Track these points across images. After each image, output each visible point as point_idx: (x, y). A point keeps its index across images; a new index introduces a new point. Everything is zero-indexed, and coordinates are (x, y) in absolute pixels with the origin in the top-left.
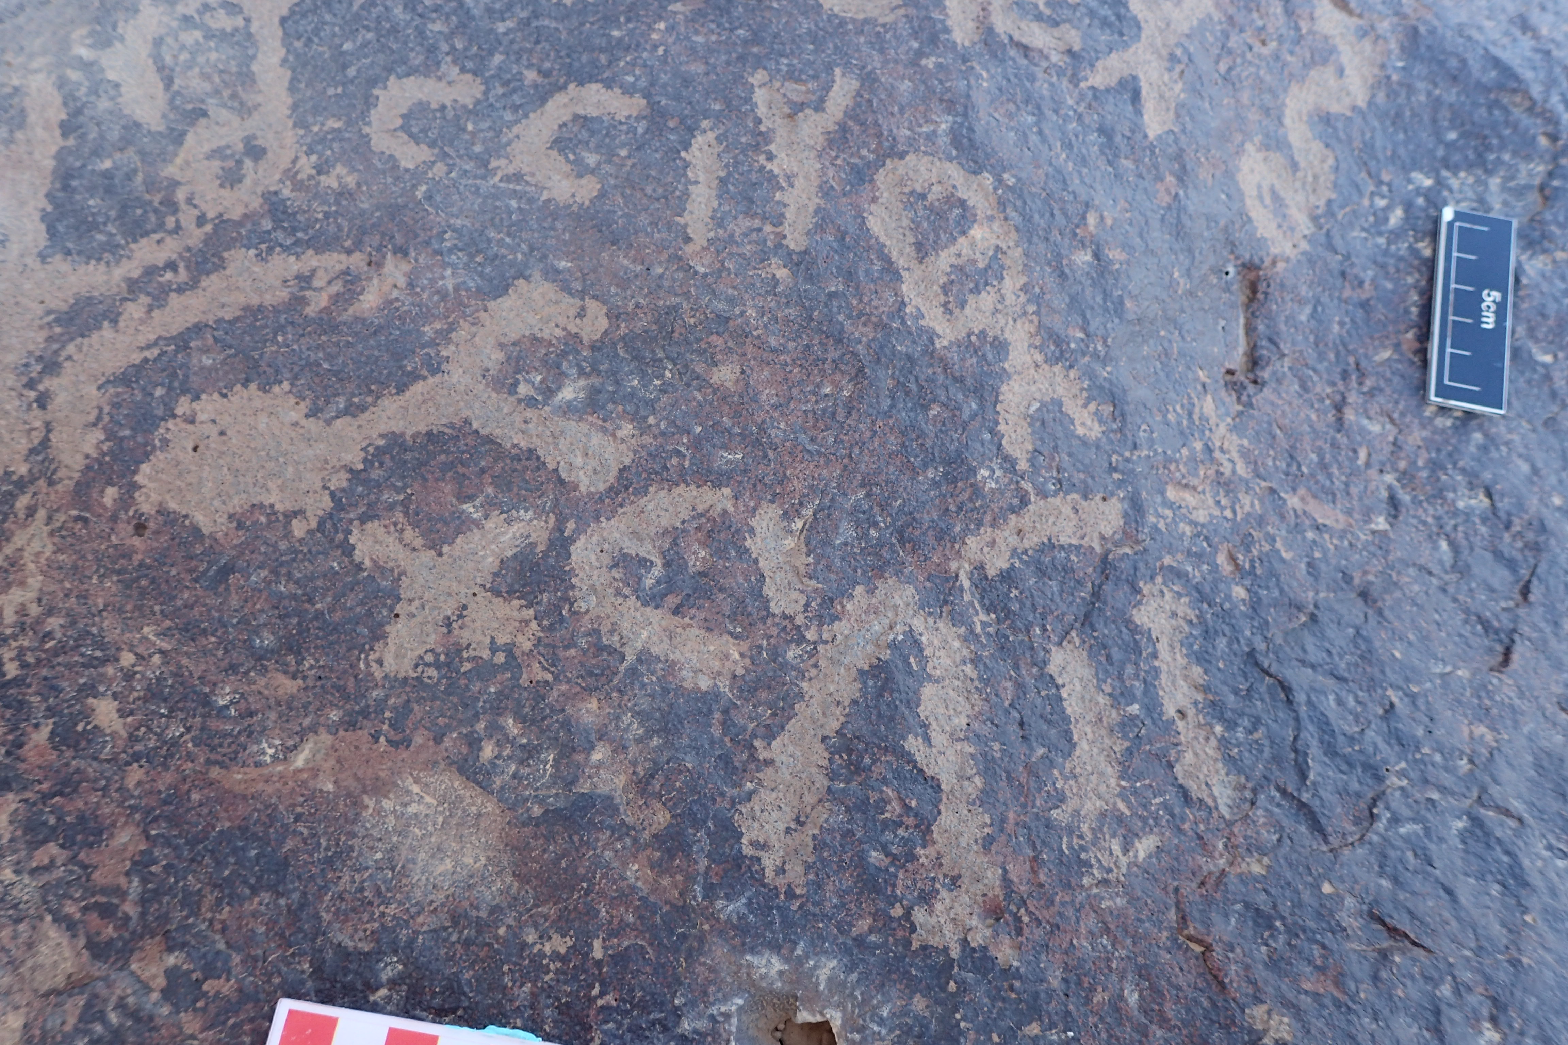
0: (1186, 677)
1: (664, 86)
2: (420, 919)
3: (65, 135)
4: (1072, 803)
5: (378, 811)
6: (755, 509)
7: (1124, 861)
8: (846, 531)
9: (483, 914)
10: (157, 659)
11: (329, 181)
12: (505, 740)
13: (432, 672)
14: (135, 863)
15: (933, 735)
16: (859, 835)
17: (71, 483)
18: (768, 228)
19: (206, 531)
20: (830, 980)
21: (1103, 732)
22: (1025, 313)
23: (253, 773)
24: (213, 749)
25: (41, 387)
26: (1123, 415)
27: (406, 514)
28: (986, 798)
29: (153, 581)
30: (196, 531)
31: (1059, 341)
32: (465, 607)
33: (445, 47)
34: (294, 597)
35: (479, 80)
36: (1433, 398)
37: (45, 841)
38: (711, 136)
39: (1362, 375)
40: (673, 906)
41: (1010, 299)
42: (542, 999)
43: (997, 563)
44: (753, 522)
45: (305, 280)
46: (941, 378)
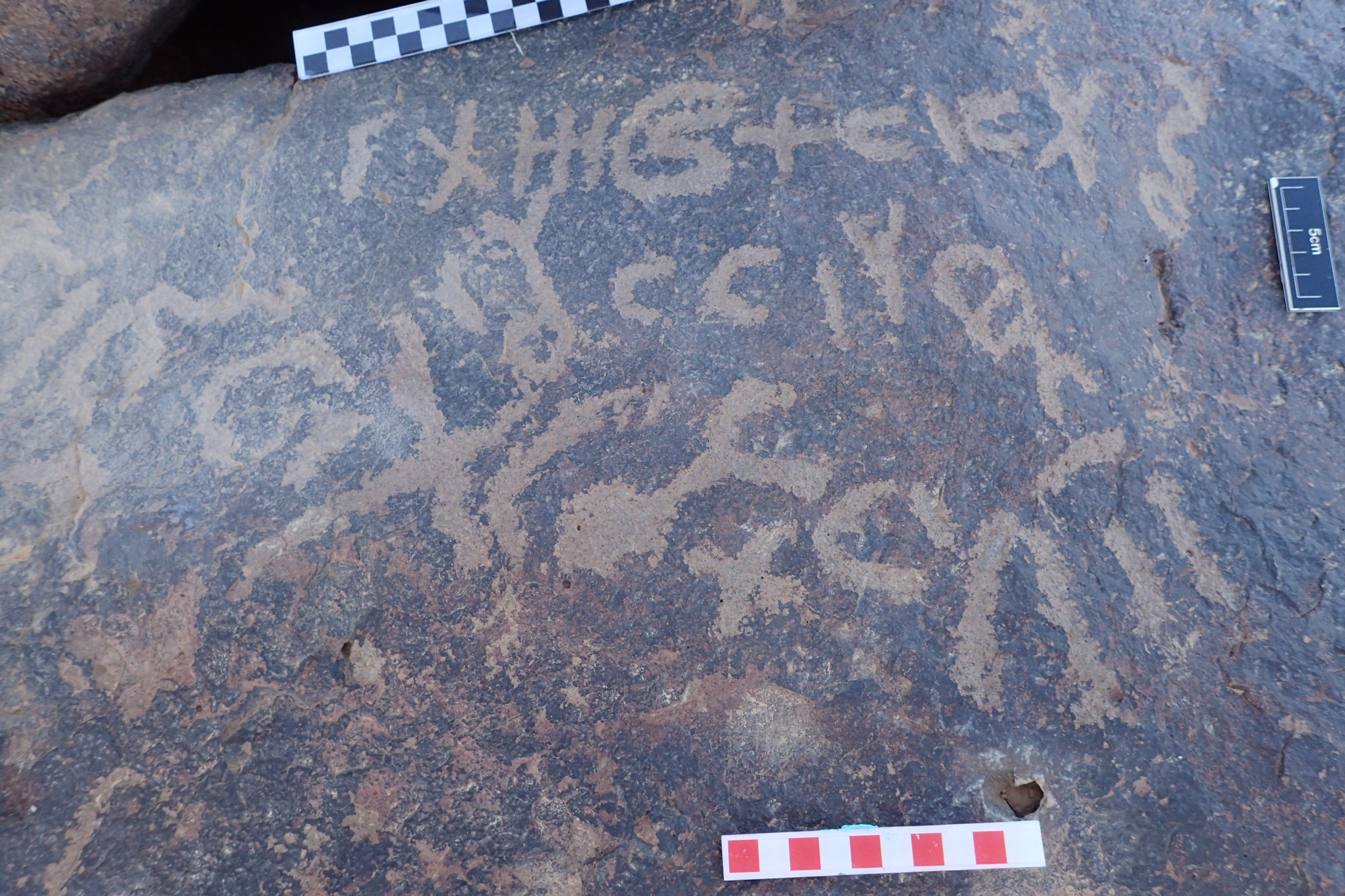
0: (1187, 529)
1: (788, 237)
2: (780, 775)
3: (429, 350)
4: (1143, 622)
5: (735, 717)
6: (909, 488)
7: (1183, 650)
8: (967, 488)
9: (816, 764)
10: (593, 657)
11: (603, 344)
12: (799, 660)
13: (749, 629)
14: (615, 778)
15: (1051, 600)
16: (1026, 669)
17: (521, 566)
18: (878, 314)
19: (604, 577)
20: (1032, 757)
21: (1148, 575)
22: (1040, 327)
23: (661, 711)
24: (638, 703)
25: (480, 512)
26: (1109, 373)
27: (712, 539)
28: (1093, 631)
29: (583, 613)
30: (598, 577)
31: (1062, 337)
32: (758, 587)
33: (643, 241)
34: (661, 603)
35: (671, 258)
36: (1292, 309)
37: (562, 776)
38: (826, 263)
39: (1243, 304)
40: (928, 735)
41: (1029, 320)
42: (868, 804)
43: (1058, 486)
44: (911, 496)
45: (608, 409)
46: (1001, 381)
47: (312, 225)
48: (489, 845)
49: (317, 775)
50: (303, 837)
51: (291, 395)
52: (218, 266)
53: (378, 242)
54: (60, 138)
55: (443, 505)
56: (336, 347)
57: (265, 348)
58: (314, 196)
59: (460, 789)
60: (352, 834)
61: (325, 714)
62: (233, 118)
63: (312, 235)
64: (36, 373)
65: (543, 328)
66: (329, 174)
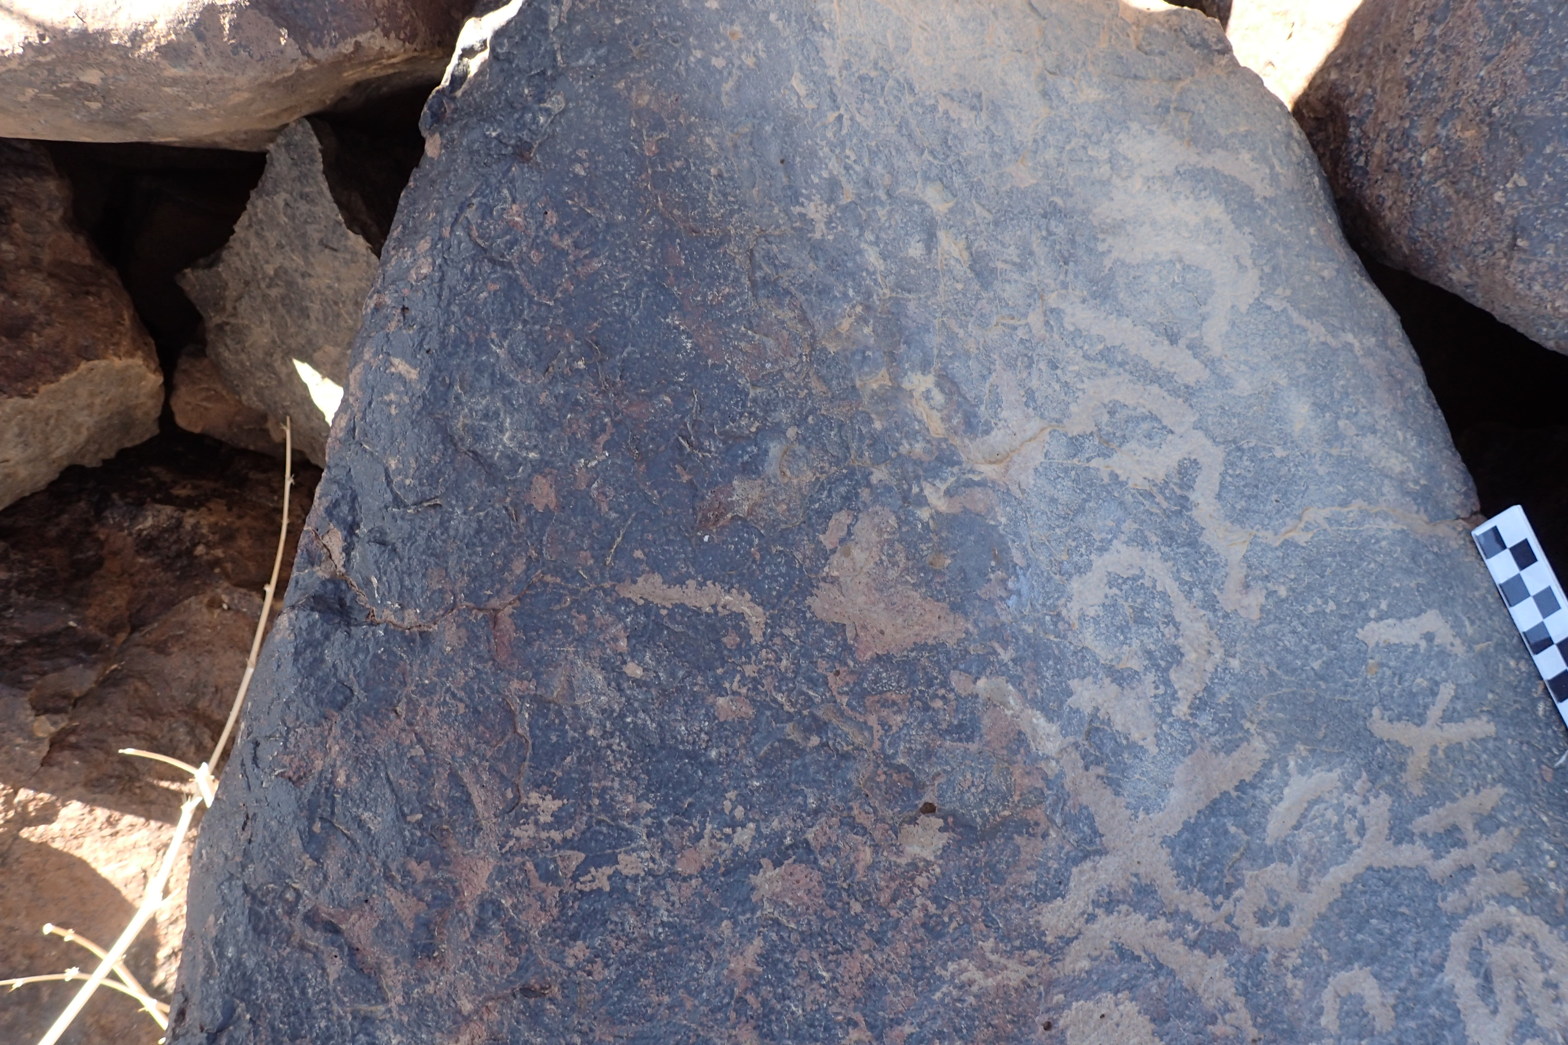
47: (1326, 603)
48: (772, 1010)
49: (803, 819)
50: (743, 826)
51: (1152, 647)
52: (1255, 507)
53: (1326, 681)
54: (1338, 271)
55: (1095, 869)
56: (1212, 679)
57: (1189, 595)
58: (1356, 596)
59: (819, 965)
60: (756, 874)
61: (861, 805)
62: (1410, 465)
63: (1315, 606)
64: (1101, 347)
65: (1289, 907)
66: (1384, 606)
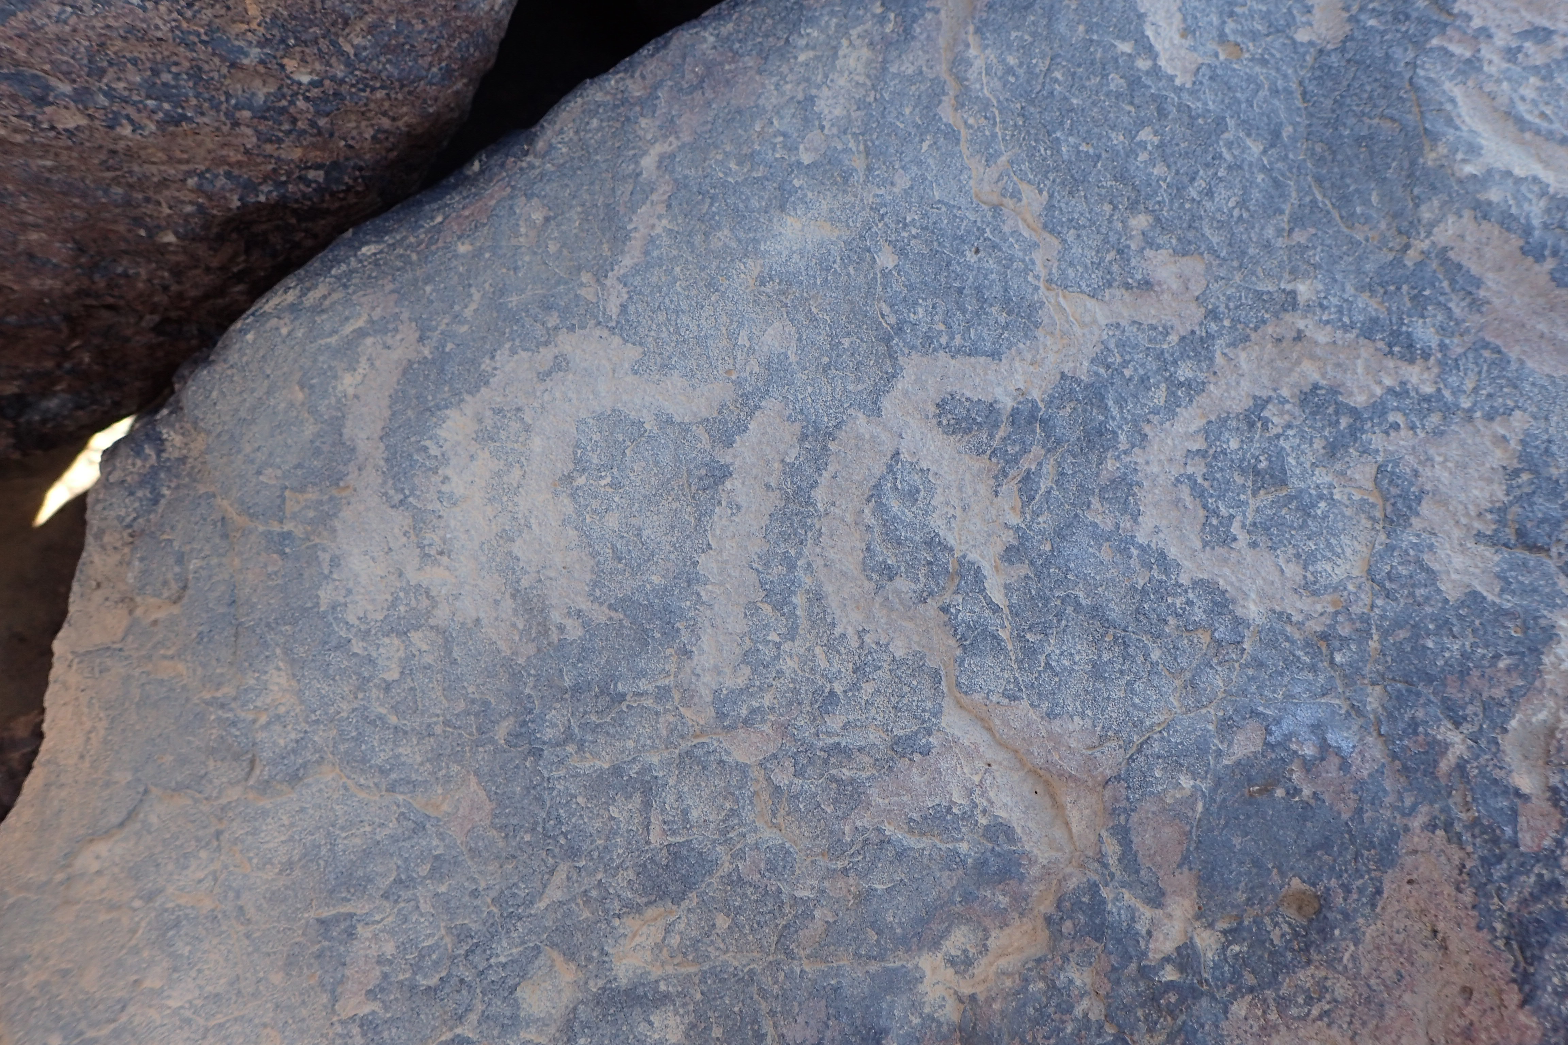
47: (1143, 145)
51: (1318, 444)
52: (997, 288)
54: (529, 197)
56: (1345, 328)
57: (1194, 388)
58: (1119, 96)
62: (854, 33)
63: (1152, 163)
64: (767, 609)
66: (1126, 47)
